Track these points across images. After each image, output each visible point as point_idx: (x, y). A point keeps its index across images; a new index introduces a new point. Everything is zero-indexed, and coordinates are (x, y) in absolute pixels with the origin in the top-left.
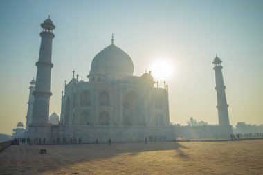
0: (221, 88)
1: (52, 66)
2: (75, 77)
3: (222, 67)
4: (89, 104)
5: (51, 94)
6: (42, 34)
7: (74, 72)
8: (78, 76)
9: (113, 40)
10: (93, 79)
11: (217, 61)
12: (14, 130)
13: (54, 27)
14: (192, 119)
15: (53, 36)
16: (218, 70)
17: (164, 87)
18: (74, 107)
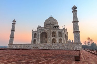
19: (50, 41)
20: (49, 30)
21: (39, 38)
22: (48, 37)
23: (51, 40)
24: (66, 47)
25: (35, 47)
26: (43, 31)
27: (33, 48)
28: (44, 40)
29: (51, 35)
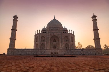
0: (96, 30)
19: (62, 46)
20: (61, 33)
21: (48, 42)
22: (60, 41)
23: (64, 45)
24: (89, 52)
25: (55, 53)
26: (54, 35)
27: (52, 53)
28: (53, 44)
29: (64, 39)
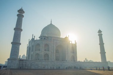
0: (102, 44)
1: (22, 30)
2: (33, 38)
3: (102, 34)
4: (39, 50)
5: (20, 44)
6: (18, 15)
7: (33, 35)
8: (34, 37)
9: (51, 22)
10: (42, 39)
11: (100, 31)
12: (6, 62)
13: (24, 12)
14: (86, 59)
15: (23, 16)
16: (100, 36)
17: (75, 43)
18: (32, 51)
